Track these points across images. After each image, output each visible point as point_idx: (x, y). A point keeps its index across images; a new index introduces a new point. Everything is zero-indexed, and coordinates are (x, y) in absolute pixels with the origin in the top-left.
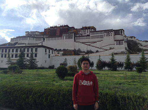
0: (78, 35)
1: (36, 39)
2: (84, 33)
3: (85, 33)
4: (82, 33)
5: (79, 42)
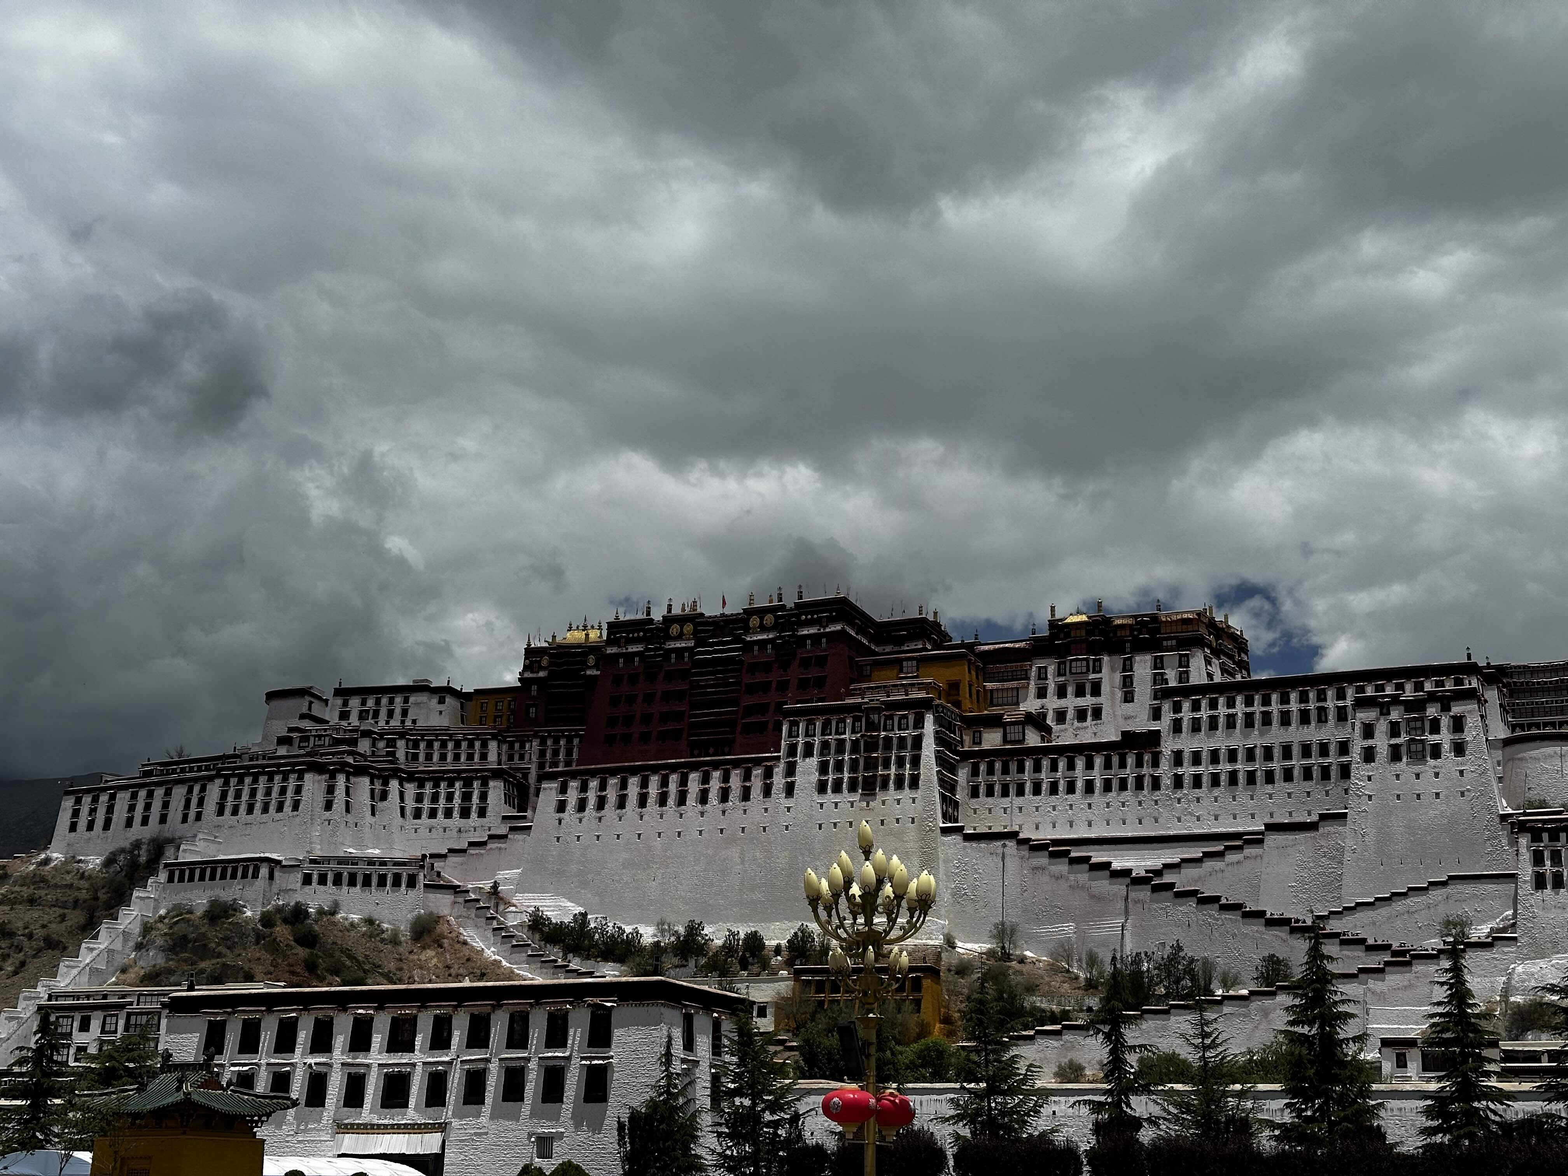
0: (992, 739)
1: (410, 800)
2: (1073, 700)
4: (1052, 703)
5: (1011, 844)
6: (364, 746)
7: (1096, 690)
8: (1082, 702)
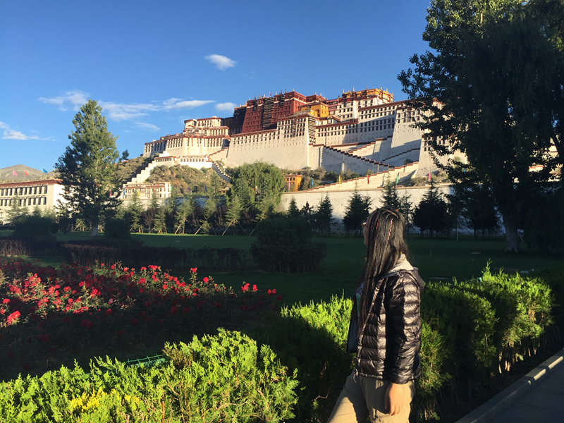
0: (325, 123)
1: (206, 143)
2: (346, 113)
3: (350, 112)
4: (342, 113)
5: (322, 147)
6: (200, 131)
7: (352, 110)
8: (348, 113)
